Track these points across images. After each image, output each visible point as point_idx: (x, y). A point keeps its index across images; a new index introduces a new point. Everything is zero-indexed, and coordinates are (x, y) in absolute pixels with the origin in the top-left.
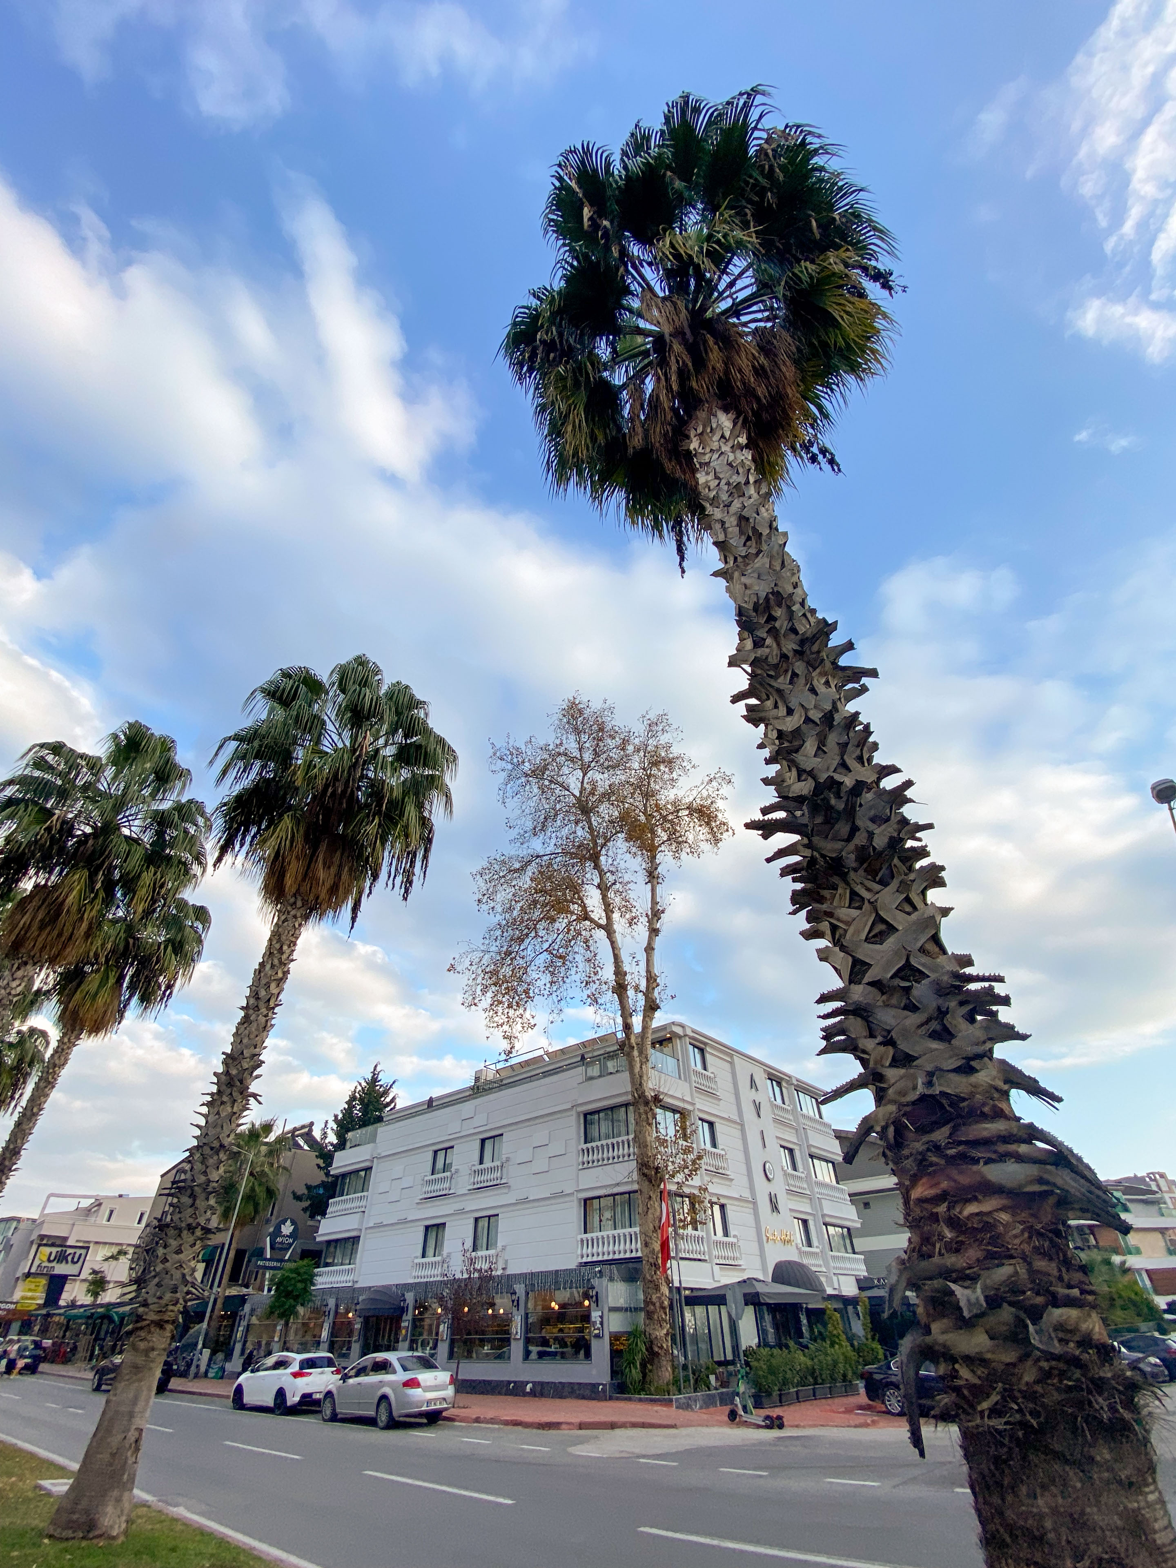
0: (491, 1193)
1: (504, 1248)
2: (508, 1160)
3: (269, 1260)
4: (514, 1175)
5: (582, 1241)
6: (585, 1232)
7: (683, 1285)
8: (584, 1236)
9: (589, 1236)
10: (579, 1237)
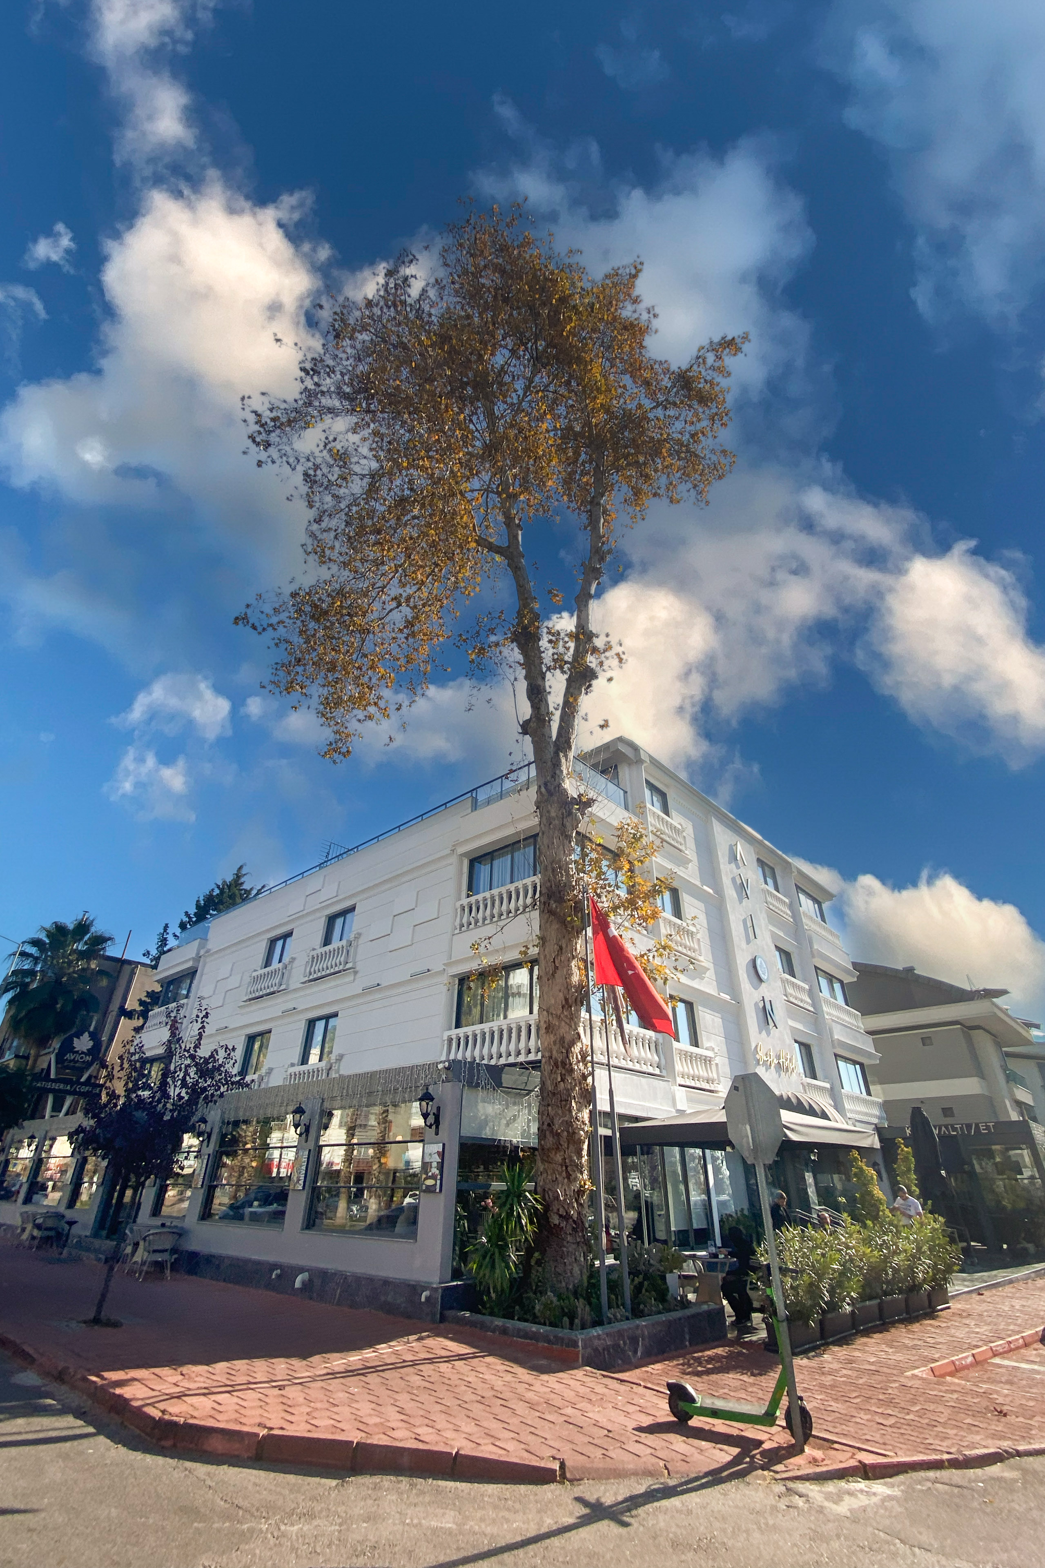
0: (333, 984)
1: (340, 1058)
2: (358, 936)
3: (53, 1081)
4: (363, 954)
5: (450, 1040)
6: (458, 1025)
7: (618, 1109)
8: (454, 1032)
9: (461, 1031)
10: (446, 1034)
